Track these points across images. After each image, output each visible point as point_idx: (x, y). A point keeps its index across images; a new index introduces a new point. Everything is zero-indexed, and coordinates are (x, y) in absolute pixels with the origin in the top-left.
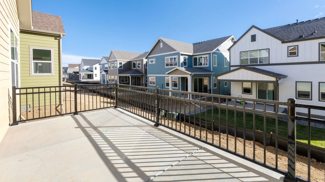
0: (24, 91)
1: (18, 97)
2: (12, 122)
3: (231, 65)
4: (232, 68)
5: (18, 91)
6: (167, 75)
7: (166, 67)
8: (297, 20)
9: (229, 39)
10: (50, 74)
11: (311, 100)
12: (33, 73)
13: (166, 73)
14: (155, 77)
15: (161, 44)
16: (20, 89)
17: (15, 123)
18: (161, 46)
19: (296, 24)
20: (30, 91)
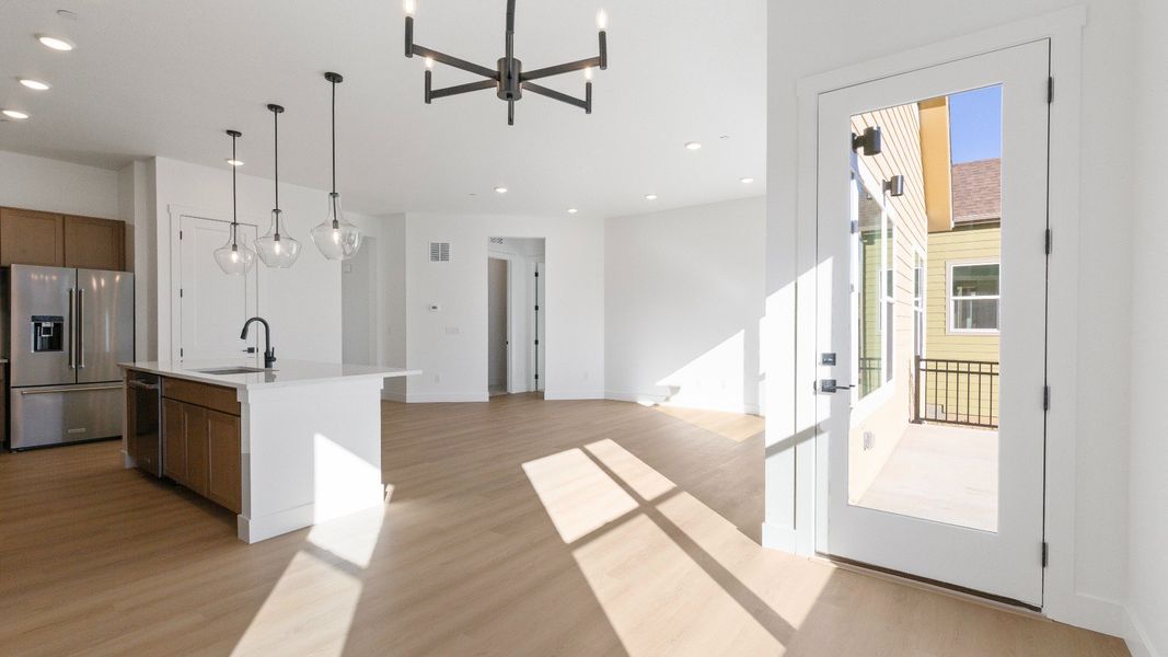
0: (932, 366)
1: (922, 374)
2: (913, 418)
5: (923, 365)
10: (995, 330)
12: (952, 329)
16: (926, 360)
17: (917, 420)
20: (942, 366)
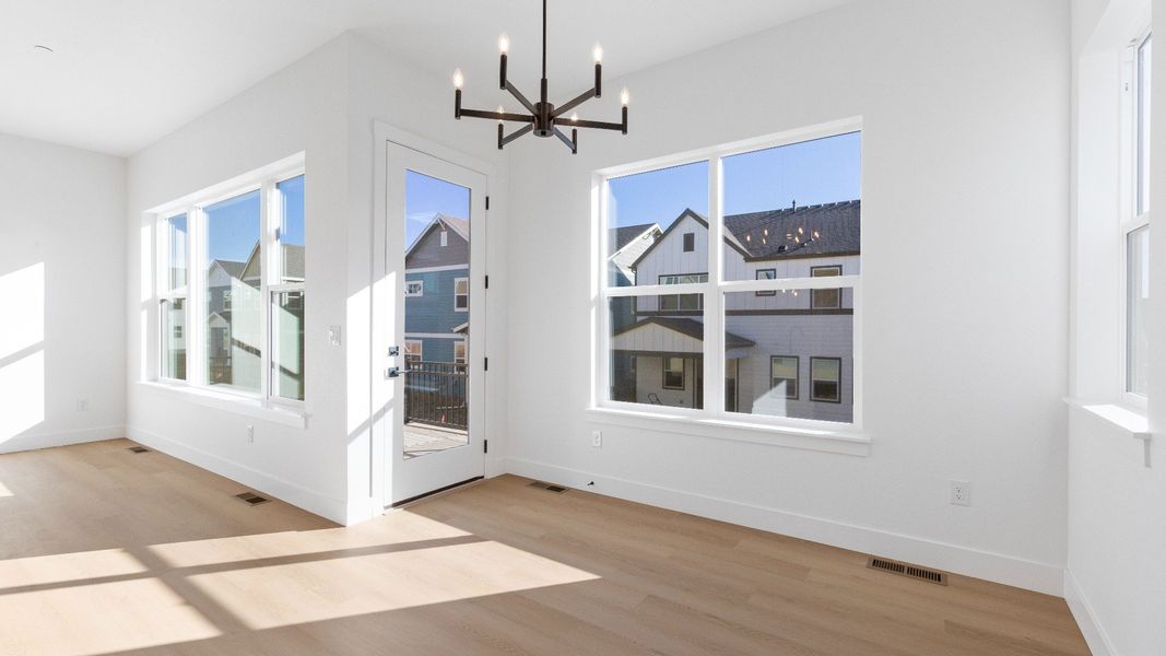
3: (638, 310)
4: (639, 318)
6: (459, 336)
7: (457, 310)
8: (794, 203)
9: (645, 234)
11: (798, 398)
13: (455, 330)
14: (421, 342)
15: (444, 235)
18: (444, 243)
19: (791, 211)
